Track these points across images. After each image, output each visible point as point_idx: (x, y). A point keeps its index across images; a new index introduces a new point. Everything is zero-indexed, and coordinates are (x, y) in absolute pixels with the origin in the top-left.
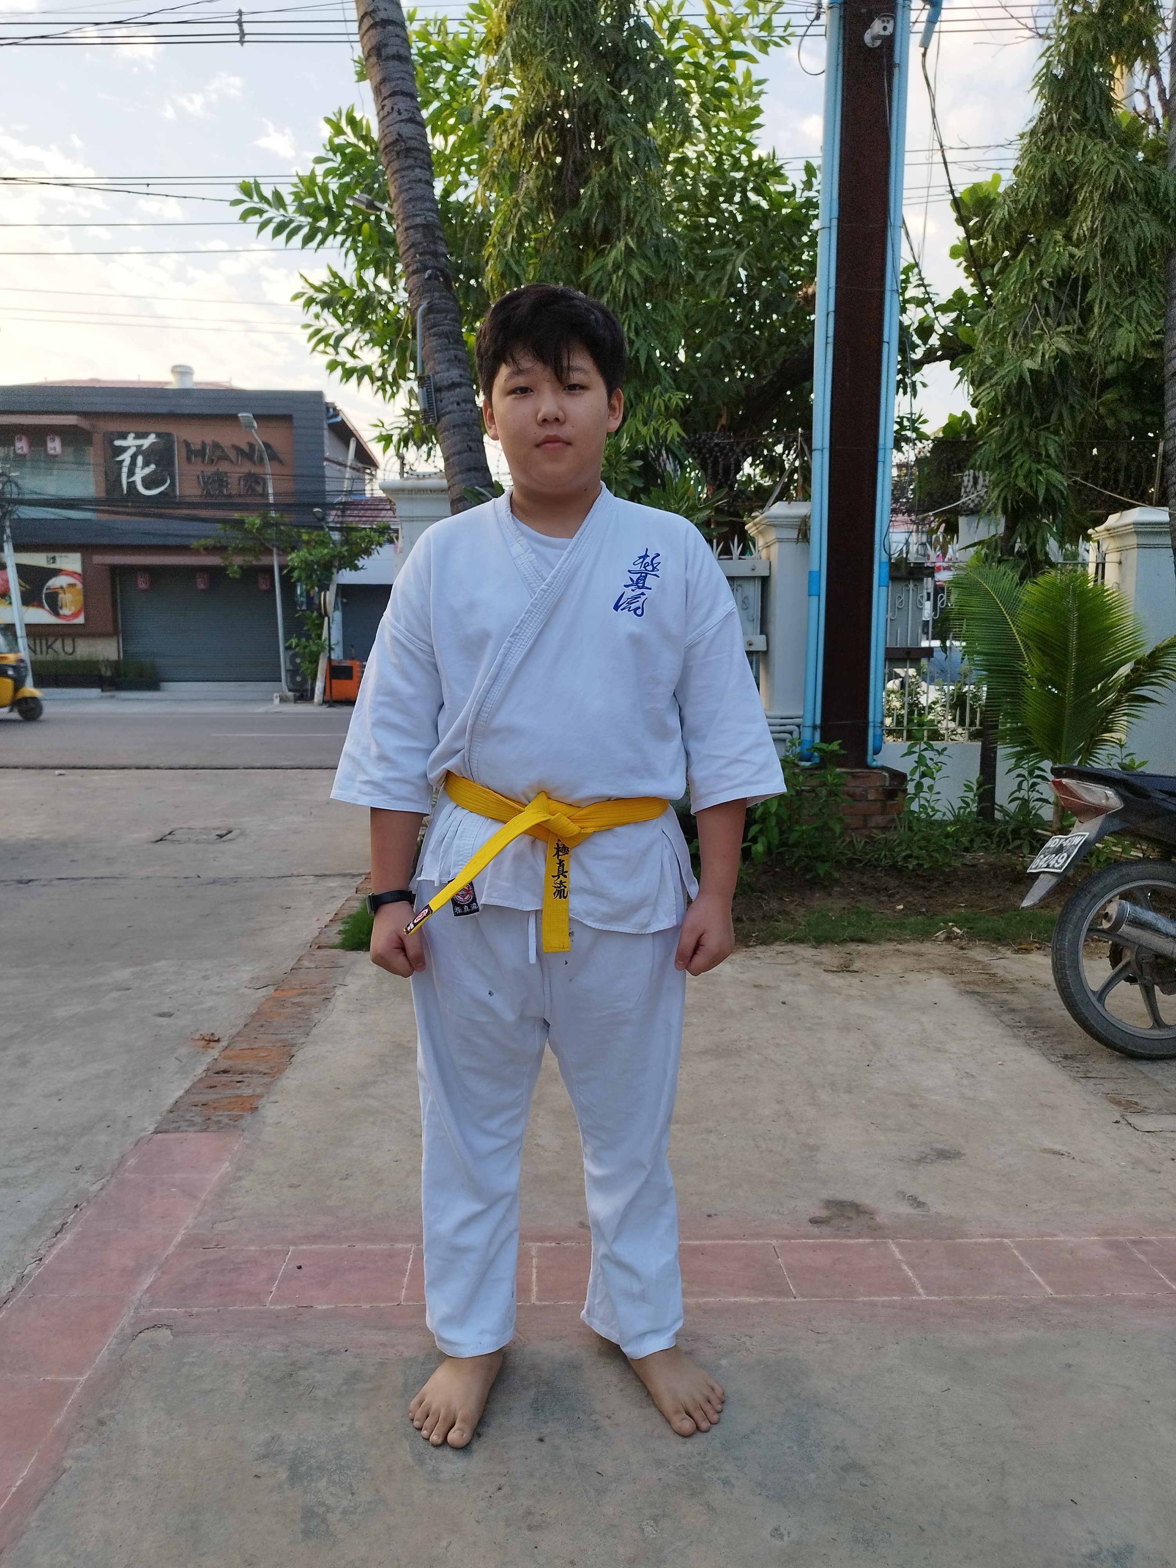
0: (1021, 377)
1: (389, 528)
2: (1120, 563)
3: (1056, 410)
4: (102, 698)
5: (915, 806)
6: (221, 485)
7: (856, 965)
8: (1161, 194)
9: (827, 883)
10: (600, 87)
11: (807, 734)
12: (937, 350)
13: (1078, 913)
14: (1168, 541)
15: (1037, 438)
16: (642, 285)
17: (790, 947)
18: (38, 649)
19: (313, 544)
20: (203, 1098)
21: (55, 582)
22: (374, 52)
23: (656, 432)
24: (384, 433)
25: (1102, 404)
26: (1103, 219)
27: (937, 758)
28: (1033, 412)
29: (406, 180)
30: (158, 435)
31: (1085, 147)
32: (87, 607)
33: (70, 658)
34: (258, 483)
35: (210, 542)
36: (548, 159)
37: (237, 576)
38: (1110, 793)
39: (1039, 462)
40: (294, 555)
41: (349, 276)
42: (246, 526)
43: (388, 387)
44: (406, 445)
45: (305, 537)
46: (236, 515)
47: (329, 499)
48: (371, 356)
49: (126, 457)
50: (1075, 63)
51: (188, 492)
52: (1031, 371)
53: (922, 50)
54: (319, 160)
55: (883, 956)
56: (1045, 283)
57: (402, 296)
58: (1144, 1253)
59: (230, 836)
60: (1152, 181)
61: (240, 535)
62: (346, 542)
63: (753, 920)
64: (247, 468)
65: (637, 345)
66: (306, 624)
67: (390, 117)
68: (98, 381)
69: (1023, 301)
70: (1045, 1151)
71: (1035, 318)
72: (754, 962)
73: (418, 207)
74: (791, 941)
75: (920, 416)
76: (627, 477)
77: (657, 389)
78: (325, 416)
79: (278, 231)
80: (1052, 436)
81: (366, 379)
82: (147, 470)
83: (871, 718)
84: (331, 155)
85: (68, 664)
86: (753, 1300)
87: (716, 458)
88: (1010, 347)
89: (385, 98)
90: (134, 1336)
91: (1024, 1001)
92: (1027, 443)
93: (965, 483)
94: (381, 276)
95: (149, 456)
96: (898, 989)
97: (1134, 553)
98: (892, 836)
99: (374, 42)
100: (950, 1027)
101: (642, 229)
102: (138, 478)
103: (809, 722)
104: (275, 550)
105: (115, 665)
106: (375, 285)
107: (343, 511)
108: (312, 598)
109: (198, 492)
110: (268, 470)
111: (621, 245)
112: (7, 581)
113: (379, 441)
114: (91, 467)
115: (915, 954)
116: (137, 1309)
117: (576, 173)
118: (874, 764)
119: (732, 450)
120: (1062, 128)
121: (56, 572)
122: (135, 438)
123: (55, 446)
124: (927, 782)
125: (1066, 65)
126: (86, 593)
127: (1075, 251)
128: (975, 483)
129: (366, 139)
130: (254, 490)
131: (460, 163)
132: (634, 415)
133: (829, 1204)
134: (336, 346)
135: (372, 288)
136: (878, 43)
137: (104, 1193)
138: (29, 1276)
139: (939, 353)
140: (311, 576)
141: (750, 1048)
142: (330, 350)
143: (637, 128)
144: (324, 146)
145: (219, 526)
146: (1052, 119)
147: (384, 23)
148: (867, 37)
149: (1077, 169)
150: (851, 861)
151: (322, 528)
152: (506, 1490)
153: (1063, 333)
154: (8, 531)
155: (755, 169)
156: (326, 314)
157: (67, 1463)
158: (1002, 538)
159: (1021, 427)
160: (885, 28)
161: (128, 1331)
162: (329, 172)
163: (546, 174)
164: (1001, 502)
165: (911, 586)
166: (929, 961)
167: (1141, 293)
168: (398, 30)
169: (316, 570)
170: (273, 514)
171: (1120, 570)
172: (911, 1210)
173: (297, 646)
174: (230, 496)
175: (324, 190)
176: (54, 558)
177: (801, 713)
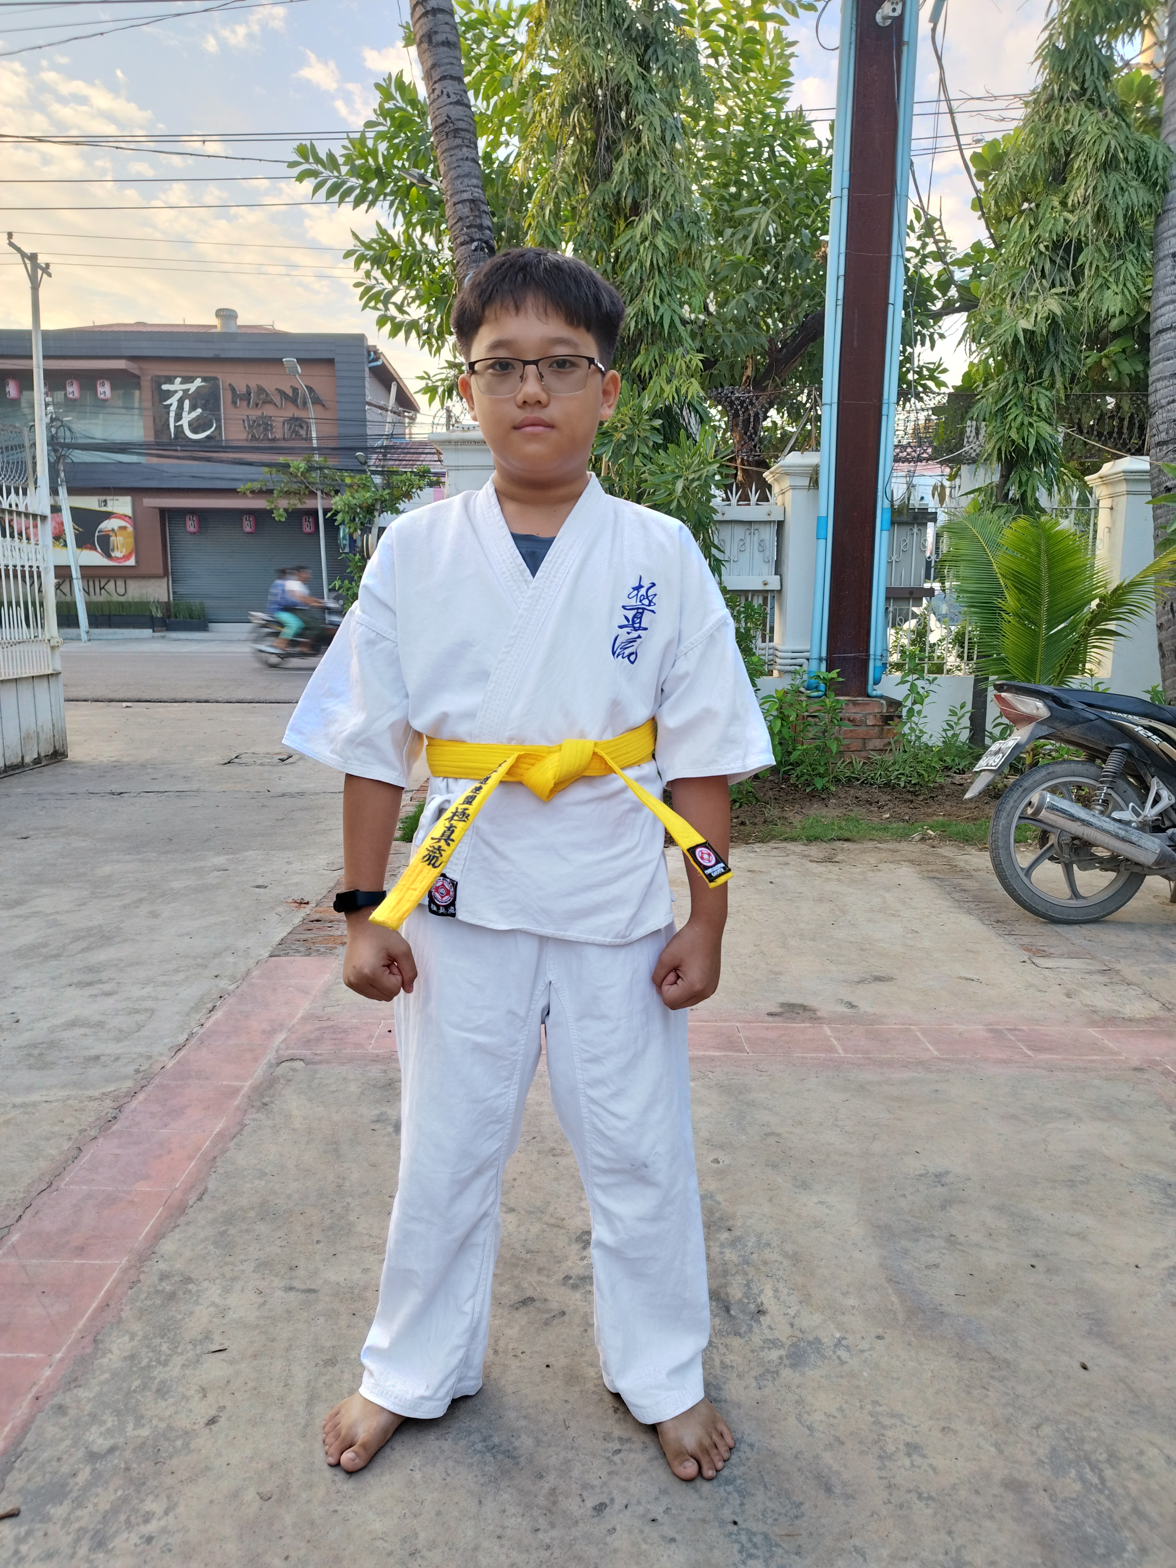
0: (1015, 335)
1: (429, 472)
2: (1112, 509)
3: (1048, 367)
4: (153, 637)
5: (906, 730)
6: (266, 429)
7: (839, 858)
8: (1150, 163)
9: (823, 796)
10: (630, 69)
11: (814, 664)
12: (955, 302)
13: (1011, 803)
14: (1148, 488)
15: (1031, 392)
16: (667, 255)
17: (784, 844)
18: (92, 589)
19: (355, 487)
20: (304, 937)
21: (107, 525)
22: (426, 39)
23: (677, 391)
24: (430, 384)
25: (1106, 356)
26: (1095, 188)
27: (927, 686)
28: (1028, 369)
29: (454, 158)
30: (204, 379)
31: (1082, 116)
32: (137, 550)
33: (122, 599)
34: (302, 427)
35: (257, 486)
36: (582, 135)
37: (283, 519)
38: (1040, 704)
39: (1031, 415)
40: (337, 498)
41: (397, 232)
42: (291, 470)
43: (433, 340)
44: (450, 396)
45: (348, 481)
46: (281, 459)
47: (370, 443)
48: (417, 312)
49: (173, 401)
50: (1076, 36)
51: (233, 436)
52: (1025, 331)
53: (932, 25)
54: (370, 124)
55: (864, 852)
56: (1042, 247)
57: (447, 255)
58: (1015, 1035)
59: (290, 760)
60: (1143, 150)
61: (285, 478)
62: (388, 485)
63: (755, 824)
64: (291, 411)
65: (661, 311)
66: (349, 567)
67: (440, 100)
68: (144, 324)
69: (1022, 263)
70: (960, 978)
71: (1031, 281)
72: (751, 855)
73: (465, 184)
74: (785, 840)
75: (940, 365)
76: (648, 434)
77: (679, 351)
78: (366, 360)
79: (331, 193)
80: (1044, 391)
81: (414, 334)
82: (194, 414)
83: (872, 651)
84: (381, 120)
85: (121, 604)
86: (717, 1054)
87: (737, 411)
88: (1008, 307)
89: (435, 82)
90: (279, 1064)
91: (977, 884)
92: (1021, 397)
93: (968, 434)
94: (427, 234)
95: (197, 400)
96: (870, 874)
97: (1124, 498)
98: (889, 758)
99: (425, 29)
100: (907, 900)
101: (667, 204)
102: (185, 422)
103: (815, 655)
104: (319, 493)
105: (167, 606)
106: (422, 244)
107: (384, 455)
108: (355, 541)
109: (244, 436)
110: (312, 415)
111: (648, 218)
112: (62, 524)
113: (425, 393)
114: (136, 412)
115: (890, 850)
116: (277, 1051)
117: (608, 149)
118: (874, 693)
119: (751, 403)
120: (1062, 98)
121: (108, 515)
122: (181, 383)
123: (104, 390)
124: (917, 707)
125: (1067, 39)
126: (137, 537)
127: (1069, 216)
128: (977, 434)
129: (414, 102)
130: (297, 433)
131: (502, 123)
132: (659, 374)
133: (783, 1005)
134: (386, 302)
135: (419, 247)
136: (889, 22)
137: (239, 990)
138: (196, 1033)
139: (957, 305)
140: (354, 519)
141: (738, 911)
142: (380, 306)
143: (663, 107)
144: (375, 111)
145: (266, 469)
146: (1053, 89)
147: (435, 11)
148: (879, 17)
149: (1073, 139)
150: (849, 779)
151: (364, 472)
152: (538, 1139)
153: (1056, 294)
154: (62, 475)
155: (783, 126)
156: (377, 273)
157: (247, 1122)
158: (997, 486)
159: (1015, 382)
160: (894, 10)
161: (274, 1061)
162: (380, 136)
163: (582, 150)
164: (996, 452)
165: (915, 530)
166: (902, 855)
167: (1129, 257)
168: (447, 18)
169: (358, 514)
170: (317, 458)
171: (1112, 515)
172: (846, 1010)
173: (340, 588)
174: (274, 440)
175: (374, 153)
176: (105, 501)
177: (808, 648)
